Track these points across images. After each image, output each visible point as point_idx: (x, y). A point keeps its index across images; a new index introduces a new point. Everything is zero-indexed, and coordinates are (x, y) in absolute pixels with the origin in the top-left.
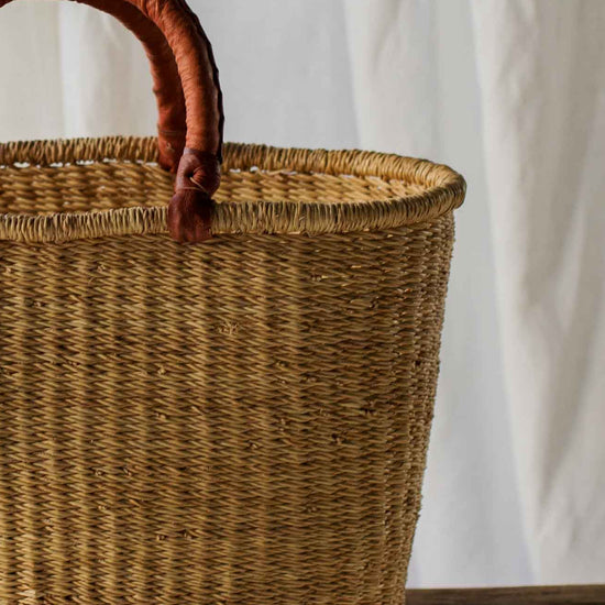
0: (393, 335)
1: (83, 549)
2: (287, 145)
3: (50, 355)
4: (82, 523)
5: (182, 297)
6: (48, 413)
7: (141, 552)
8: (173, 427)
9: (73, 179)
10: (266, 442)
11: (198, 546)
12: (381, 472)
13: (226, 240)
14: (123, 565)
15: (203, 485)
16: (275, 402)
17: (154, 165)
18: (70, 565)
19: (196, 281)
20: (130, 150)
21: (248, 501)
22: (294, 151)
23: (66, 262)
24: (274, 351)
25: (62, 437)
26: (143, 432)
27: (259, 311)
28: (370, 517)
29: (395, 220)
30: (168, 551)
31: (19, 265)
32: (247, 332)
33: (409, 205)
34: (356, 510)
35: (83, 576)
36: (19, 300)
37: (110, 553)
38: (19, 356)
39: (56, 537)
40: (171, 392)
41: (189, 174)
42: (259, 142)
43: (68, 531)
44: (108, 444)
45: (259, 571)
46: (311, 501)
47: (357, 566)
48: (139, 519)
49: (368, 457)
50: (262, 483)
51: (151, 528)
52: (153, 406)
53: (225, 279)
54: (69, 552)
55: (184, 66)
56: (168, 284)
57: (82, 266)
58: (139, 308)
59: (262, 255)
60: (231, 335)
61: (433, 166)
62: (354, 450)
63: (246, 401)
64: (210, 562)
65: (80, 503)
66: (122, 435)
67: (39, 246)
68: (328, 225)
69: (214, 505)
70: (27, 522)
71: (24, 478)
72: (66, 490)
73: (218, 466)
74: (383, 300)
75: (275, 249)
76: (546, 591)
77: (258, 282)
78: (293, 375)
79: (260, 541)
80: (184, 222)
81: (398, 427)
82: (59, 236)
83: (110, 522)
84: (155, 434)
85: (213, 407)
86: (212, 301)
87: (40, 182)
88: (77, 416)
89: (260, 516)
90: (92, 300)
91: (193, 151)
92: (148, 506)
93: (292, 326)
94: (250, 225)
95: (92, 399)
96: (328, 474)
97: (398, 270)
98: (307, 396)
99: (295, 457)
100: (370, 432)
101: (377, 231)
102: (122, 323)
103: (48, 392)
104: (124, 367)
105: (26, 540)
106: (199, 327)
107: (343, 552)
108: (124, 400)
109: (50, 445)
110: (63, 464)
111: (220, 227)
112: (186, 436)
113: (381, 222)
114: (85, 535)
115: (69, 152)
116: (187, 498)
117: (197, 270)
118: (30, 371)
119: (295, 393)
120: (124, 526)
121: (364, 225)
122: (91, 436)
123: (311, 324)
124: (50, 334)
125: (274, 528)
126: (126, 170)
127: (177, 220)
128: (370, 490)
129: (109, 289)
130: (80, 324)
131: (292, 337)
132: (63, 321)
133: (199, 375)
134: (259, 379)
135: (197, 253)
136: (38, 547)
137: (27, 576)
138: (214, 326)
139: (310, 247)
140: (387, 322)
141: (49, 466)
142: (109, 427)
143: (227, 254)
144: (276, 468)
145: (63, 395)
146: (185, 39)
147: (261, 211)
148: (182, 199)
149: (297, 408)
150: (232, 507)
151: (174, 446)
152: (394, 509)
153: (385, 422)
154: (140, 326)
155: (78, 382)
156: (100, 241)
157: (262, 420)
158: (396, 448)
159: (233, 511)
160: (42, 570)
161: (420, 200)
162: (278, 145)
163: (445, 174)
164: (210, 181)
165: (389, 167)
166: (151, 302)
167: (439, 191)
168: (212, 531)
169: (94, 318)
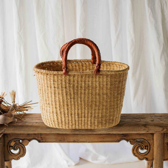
0: (121, 86)
1: (83, 111)
2: (107, 61)
3: (80, 88)
4: (83, 108)
5: (96, 81)
6: (79, 95)
7: (90, 112)
8: (94, 97)
9: (81, 64)
10: (105, 99)
11: (97, 111)
12: (119, 102)
13: (101, 75)
14: (88, 113)
15: (98, 104)
16: (107, 94)
17: (91, 63)
18: (81, 113)
19: (97, 80)
20: (88, 61)
21: (103, 106)
22: (108, 61)
23: (82, 77)
24: (107, 88)
25: (81, 98)
26: (91, 97)
27: (105, 83)
28: (117, 107)
29: (121, 72)
30: (93, 112)
31: (76, 77)
32: (104, 86)
33: (123, 70)
34: (116, 107)
35: (83, 115)
36: (76, 82)
37: (86, 112)
38: (76, 88)
39: (80, 110)
40: (94, 93)
41: (97, 67)
42: (103, 60)
43: (81, 109)
44: (86, 99)
45: (104, 114)
46: (110, 106)
47: (116, 113)
48: (90, 108)
49: (117, 100)
50: (105, 104)
51: (91, 109)
52: (92, 95)
53: (101, 79)
54: (81, 112)
55: (96, 53)
56: (94, 80)
57: (84, 78)
58: (91, 83)
59: (105, 77)
60: (101, 86)
61: (125, 64)
62: (116, 100)
63: (103, 94)
64: (98, 113)
65: (83, 106)
66: (88, 98)
67: (79, 75)
68: (113, 73)
69: (99, 106)
70: (77, 108)
71: (76, 103)
72: (81, 104)
73: (99, 101)
74: (119, 82)
75: (107, 76)
76: (136, 114)
77: (105, 80)
78: (109, 91)
79: (104, 111)
80: (96, 73)
81: (121, 97)
82: (81, 74)
83: (86, 108)
84: (92, 98)
85: (99, 95)
86: (99, 82)
87: (77, 64)
88: (83, 96)
89: (104, 107)
90: (85, 82)
91: (98, 64)
92: (91, 106)
93: (109, 85)
94: (104, 73)
95: (85, 94)
96: (112, 102)
97: (122, 78)
98: (110, 93)
99: (109, 101)
100: (118, 97)
101: (119, 74)
102: (88, 84)
103: (79, 93)
104: (89, 90)
105: (76, 110)
106: (98, 85)
107: (114, 112)
108: (88, 94)
109: (79, 99)
110: (81, 101)
111: (101, 73)
112: (96, 98)
113: (120, 73)
114: (83, 110)
115: (80, 61)
116: (96, 105)
117: (98, 78)
118: (77, 90)
119: (109, 93)
120: (88, 109)
121: (118, 73)
122: (84, 98)
123: (111, 85)
124: (80, 86)
125: (106, 109)
126: (87, 63)
127: (95, 72)
128: (117, 104)
129: (87, 80)
130: (83, 85)
131: (109, 86)
132: (81, 84)
133: (98, 91)
134: (105, 91)
135: (98, 76)
136: (78, 111)
137: (76, 115)
138: (99, 85)
139: (111, 76)
140: (120, 84)
141: (79, 102)
142: (87, 97)
143: (101, 76)
144: (106, 102)
145: (81, 93)
146: (96, 50)
147: (106, 71)
148: (96, 70)
149: (109, 95)
150: (101, 106)
151: (94, 99)
152: (120, 106)
153: (119, 96)
154: (91, 85)
155: (83, 91)
156: (86, 75)
157: (105, 96)
158: (120, 99)
159: (101, 107)
160: (78, 114)
161: (124, 70)
162: (106, 61)
163: (127, 66)
164: (100, 67)
165: (120, 64)
166: (92, 82)
167: (127, 69)
168: (99, 109)
169: (85, 84)
